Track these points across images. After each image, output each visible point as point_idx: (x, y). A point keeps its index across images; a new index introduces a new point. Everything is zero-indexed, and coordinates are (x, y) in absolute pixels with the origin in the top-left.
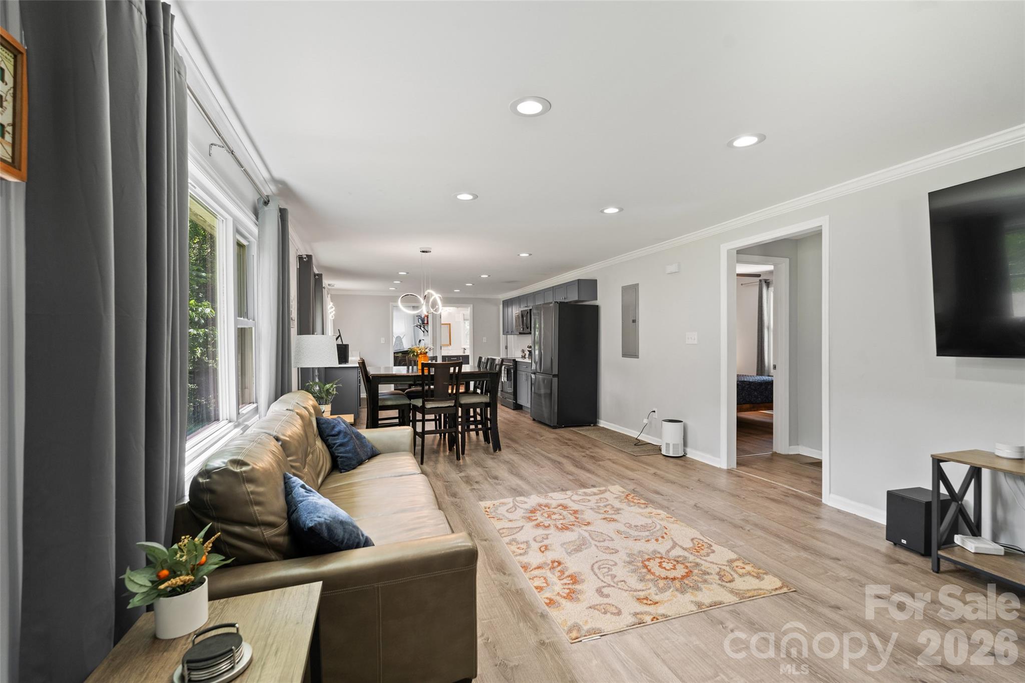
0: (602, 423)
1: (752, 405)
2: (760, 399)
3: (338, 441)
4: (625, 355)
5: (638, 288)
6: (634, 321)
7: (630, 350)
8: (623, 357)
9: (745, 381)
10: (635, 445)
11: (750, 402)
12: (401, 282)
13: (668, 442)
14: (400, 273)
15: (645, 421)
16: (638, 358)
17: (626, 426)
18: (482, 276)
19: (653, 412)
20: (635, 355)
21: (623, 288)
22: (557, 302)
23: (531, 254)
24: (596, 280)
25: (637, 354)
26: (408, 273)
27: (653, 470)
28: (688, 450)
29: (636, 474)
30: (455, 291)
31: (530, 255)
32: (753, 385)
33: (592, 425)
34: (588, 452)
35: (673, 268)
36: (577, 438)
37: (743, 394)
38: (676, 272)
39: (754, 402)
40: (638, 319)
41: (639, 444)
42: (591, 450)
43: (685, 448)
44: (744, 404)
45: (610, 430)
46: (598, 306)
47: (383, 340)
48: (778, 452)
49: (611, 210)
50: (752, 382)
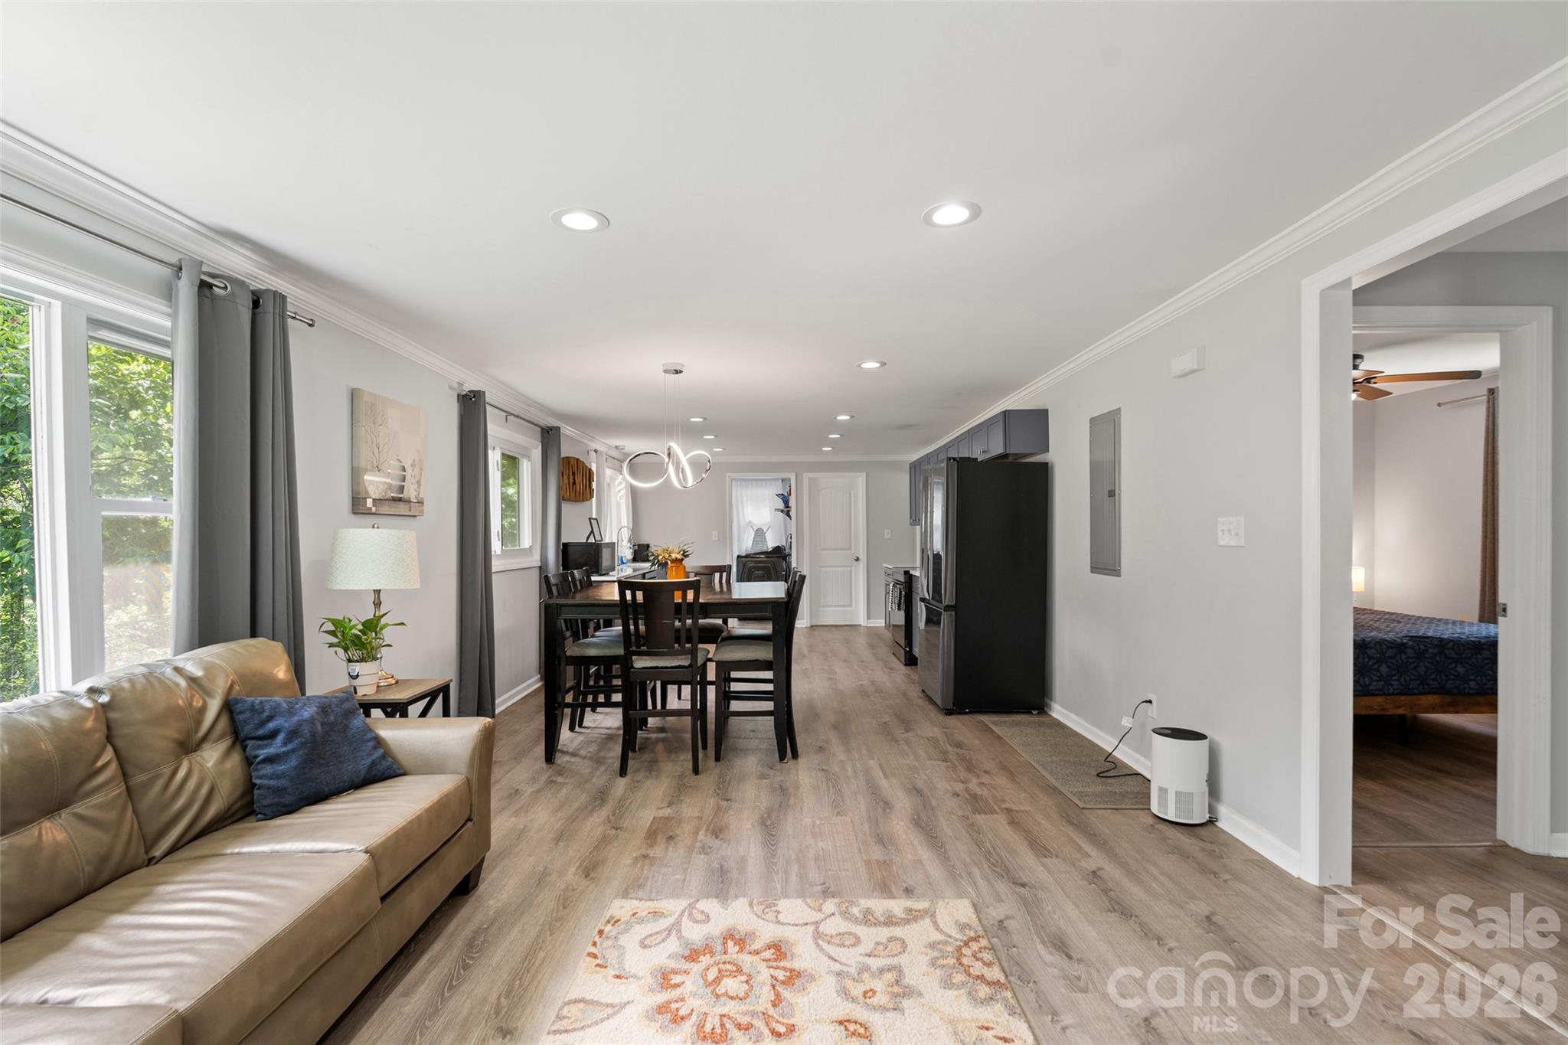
0: (1058, 711)
1: (1448, 699)
2: (1472, 684)
3: (262, 752)
4: (1096, 568)
5: (1120, 418)
6: (1112, 494)
7: (1105, 562)
8: (1092, 572)
9: (1428, 637)
10: (1098, 775)
11: (1441, 691)
12: (716, 436)
13: (1164, 786)
14: (692, 420)
15: (1126, 722)
16: (1119, 575)
17: (1098, 724)
18: (839, 418)
19: (1146, 702)
20: (1115, 571)
21: (1092, 420)
22: (954, 459)
23: (885, 364)
24: (1047, 410)
25: (1117, 568)
26: (705, 419)
27: (1096, 859)
28: (1223, 810)
29: (1043, 865)
30: (824, 449)
31: (883, 364)
32: (1453, 649)
33: (1035, 712)
34: (973, 784)
35: (1185, 362)
36: (977, 742)
37: (1421, 670)
38: (1193, 372)
39: (1455, 691)
40: (1120, 490)
41: (1111, 774)
42: (986, 779)
43: (1214, 804)
44: (1423, 694)
45: (1068, 728)
46: (1047, 463)
47: (715, 535)
48: (1515, 842)
49: (951, 214)
50: (1449, 641)
